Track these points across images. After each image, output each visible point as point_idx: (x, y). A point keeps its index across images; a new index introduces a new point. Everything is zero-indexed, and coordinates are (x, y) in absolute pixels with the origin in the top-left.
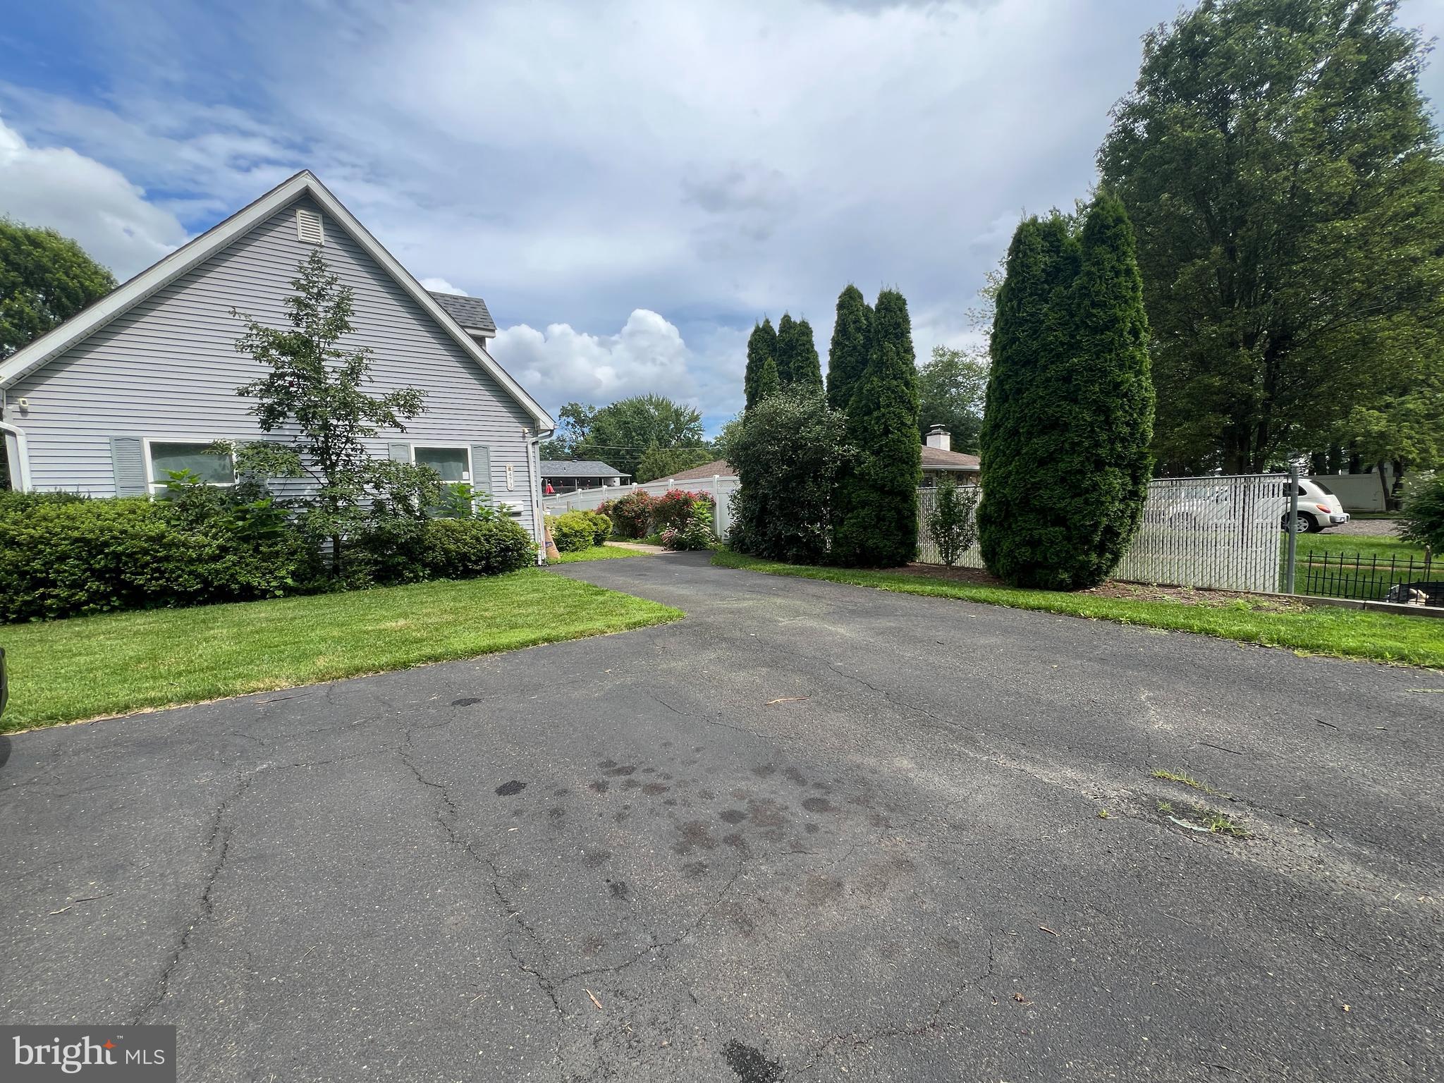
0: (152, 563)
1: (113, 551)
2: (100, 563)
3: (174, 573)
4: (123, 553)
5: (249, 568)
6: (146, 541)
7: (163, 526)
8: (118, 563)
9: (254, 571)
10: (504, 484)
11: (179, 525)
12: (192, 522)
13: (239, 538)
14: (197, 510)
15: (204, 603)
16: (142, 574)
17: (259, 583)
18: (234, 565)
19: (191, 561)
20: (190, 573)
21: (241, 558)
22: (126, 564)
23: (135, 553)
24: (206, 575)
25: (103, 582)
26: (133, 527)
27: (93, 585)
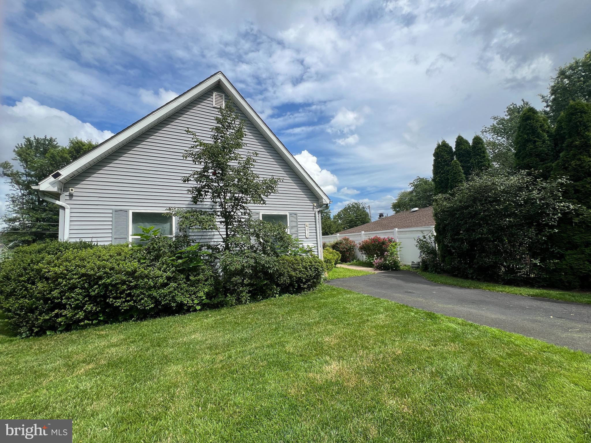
0: (127, 290)
1: (104, 283)
2: (95, 291)
3: (139, 296)
4: (110, 284)
5: (182, 291)
6: (125, 275)
7: (136, 264)
8: (106, 291)
9: (185, 293)
10: (304, 234)
11: (144, 263)
12: (152, 260)
13: (179, 271)
14: (156, 252)
15: (154, 317)
16: (120, 298)
17: (188, 301)
18: (175, 290)
19: (150, 288)
20: (149, 296)
21: (179, 284)
22: (111, 291)
23: (117, 284)
24: (158, 297)
25: (95, 304)
26: (118, 265)
27: (88, 307)
